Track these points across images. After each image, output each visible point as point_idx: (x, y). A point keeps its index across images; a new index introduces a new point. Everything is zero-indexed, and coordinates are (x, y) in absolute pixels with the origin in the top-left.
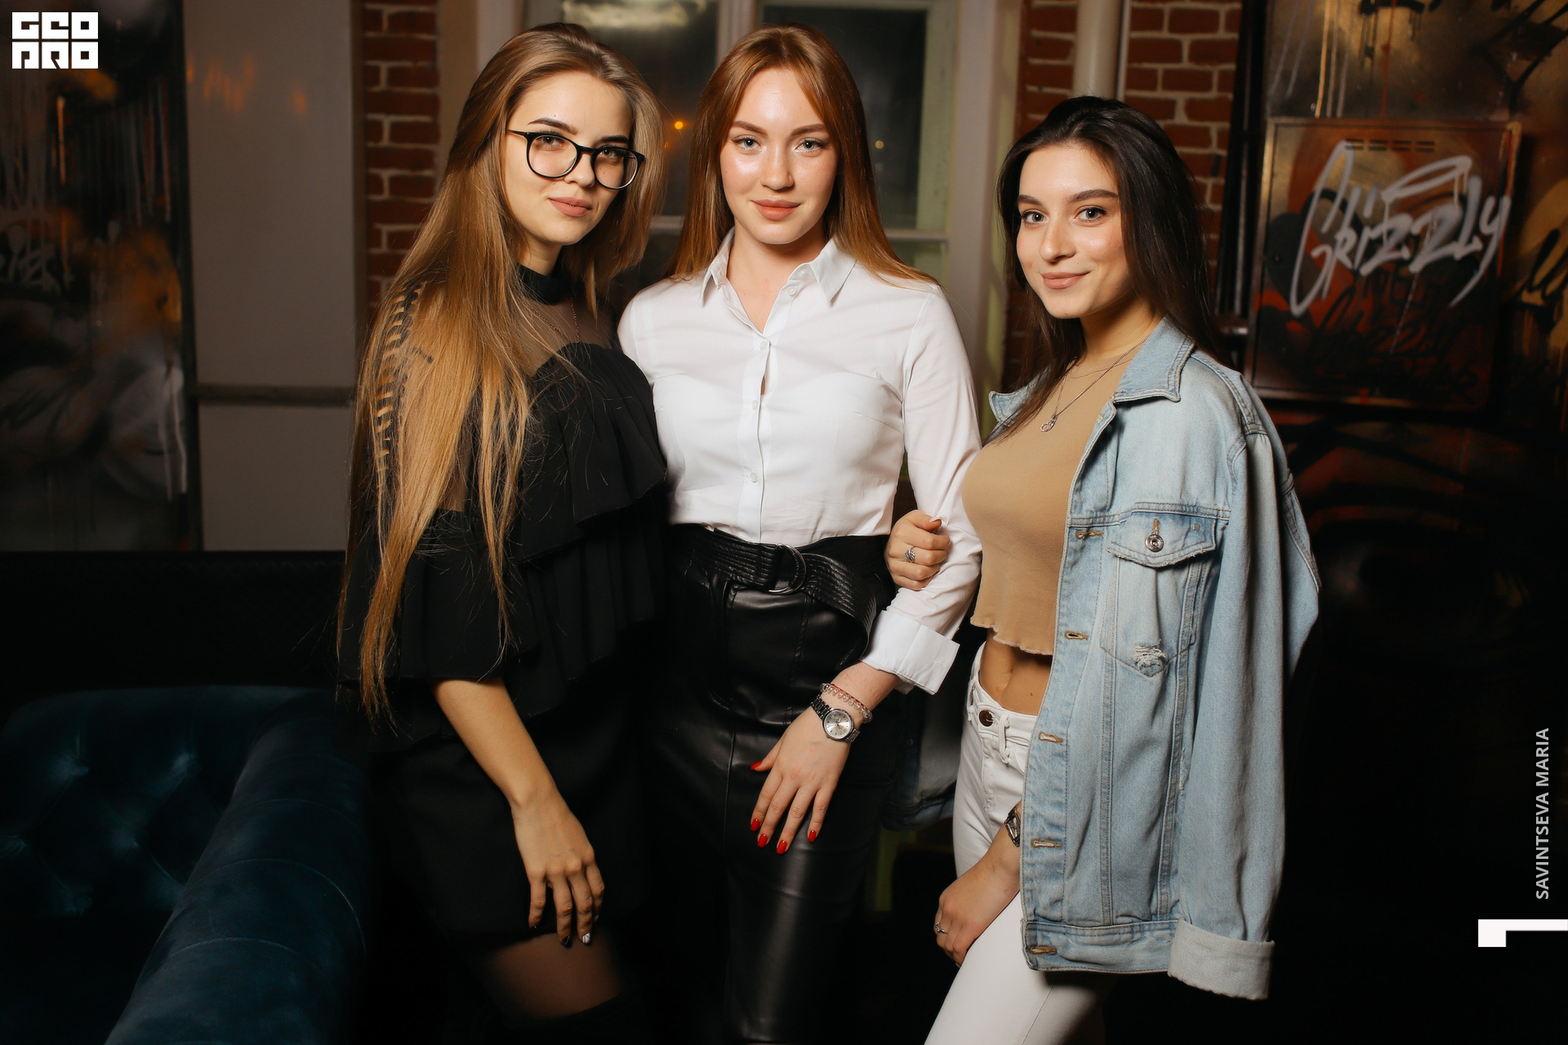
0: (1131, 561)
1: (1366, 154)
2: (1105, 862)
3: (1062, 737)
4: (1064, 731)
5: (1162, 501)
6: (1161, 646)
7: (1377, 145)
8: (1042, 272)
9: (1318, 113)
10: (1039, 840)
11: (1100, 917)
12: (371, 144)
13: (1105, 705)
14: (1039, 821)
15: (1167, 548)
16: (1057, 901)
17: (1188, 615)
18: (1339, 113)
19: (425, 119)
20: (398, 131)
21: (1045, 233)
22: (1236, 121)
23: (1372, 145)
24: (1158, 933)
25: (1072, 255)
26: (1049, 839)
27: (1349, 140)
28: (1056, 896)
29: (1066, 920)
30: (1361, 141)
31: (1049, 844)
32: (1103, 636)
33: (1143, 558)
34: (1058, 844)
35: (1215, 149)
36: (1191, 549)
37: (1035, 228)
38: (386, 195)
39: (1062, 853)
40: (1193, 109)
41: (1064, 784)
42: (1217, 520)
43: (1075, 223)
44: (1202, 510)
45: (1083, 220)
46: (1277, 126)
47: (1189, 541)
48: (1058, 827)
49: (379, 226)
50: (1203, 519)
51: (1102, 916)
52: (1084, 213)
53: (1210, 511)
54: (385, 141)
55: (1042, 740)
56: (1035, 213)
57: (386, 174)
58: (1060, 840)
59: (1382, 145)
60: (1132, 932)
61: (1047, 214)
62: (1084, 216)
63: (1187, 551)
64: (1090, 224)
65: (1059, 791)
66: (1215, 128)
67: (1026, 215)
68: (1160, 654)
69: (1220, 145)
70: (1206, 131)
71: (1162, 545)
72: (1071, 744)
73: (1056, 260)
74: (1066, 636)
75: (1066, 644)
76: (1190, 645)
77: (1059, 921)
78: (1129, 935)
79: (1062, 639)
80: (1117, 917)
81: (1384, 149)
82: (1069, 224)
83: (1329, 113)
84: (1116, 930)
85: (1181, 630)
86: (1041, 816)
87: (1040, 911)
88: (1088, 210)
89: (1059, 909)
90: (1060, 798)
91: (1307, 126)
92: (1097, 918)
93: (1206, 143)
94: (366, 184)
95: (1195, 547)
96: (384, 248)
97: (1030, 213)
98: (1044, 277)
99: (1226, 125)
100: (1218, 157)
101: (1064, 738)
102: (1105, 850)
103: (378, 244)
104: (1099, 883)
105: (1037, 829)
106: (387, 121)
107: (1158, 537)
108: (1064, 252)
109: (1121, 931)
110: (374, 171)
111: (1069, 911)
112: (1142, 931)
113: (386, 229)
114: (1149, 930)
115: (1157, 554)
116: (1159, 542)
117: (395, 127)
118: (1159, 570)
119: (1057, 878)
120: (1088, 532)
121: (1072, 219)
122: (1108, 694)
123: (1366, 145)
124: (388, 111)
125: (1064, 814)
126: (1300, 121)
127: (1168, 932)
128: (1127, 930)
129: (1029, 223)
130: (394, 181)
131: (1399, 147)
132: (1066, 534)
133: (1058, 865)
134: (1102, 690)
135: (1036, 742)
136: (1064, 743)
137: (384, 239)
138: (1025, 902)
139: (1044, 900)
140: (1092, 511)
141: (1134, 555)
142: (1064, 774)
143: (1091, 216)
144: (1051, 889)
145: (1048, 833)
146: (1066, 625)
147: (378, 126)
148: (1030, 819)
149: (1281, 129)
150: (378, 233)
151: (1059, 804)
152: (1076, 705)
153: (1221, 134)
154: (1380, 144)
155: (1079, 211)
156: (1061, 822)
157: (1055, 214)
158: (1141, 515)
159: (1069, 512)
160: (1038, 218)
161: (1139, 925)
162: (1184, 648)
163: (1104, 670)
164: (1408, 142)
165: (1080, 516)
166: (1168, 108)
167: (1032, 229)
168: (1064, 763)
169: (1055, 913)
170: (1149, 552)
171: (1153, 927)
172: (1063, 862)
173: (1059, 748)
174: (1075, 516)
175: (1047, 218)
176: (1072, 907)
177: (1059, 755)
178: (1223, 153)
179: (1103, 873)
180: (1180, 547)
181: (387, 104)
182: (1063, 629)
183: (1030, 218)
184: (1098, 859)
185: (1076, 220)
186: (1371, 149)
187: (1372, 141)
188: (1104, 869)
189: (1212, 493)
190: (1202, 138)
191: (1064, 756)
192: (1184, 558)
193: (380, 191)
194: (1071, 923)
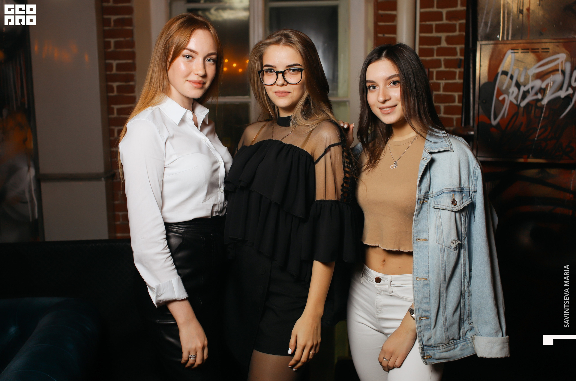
0: (446, 210)
1: (520, 55)
2: (445, 321)
3: (427, 278)
4: (428, 276)
5: (454, 187)
6: (459, 239)
7: (525, 51)
8: (379, 107)
9: (500, 39)
10: (421, 317)
11: (445, 342)
12: (108, 73)
13: (442, 264)
14: (420, 310)
15: (458, 204)
16: (429, 339)
17: (464, 227)
18: (510, 38)
19: (130, 61)
20: (119, 67)
21: (379, 93)
22: (467, 44)
23: (522, 51)
24: (462, 344)
25: (390, 99)
26: (425, 316)
27: (512, 49)
28: (429, 337)
29: (433, 345)
30: (518, 49)
31: (424, 318)
32: (437, 239)
33: (451, 208)
34: (428, 317)
35: (459, 57)
36: (465, 203)
37: (374, 91)
38: (115, 93)
39: (429, 321)
40: (449, 40)
41: (429, 295)
42: (470, 191)
43: (389, 88)
44: (465, 189)
45: (392, 86)
46: (481, 45)
47: (464, 200)
48: (427, 311)
49: (113, 106)
50: (465, 192)
51: (445, 341)
52: (392, 83)
53: (468, 189)
54: (114, 71)
55: (418, 280)
56: (373, 86)
57: (115, 85)
58: (429, 316)
59: (527, 51)
60: (454, 345)
61: (378, 85)
62: (392, 84)
63: (464, 204)
64: (395, 87)
65: (427, 298)
66: (459, 48)
67: (369, 87)
68: (459, 242)
69: (461, 55)
70: (455, 49)
71: (457, 203)
72: (431, 280)
73: (384, 102)
74: (417, 241)
75: (417, 243)
76: (465, 237)
77: (431, 346)
78: (454, 346)
79: (416, 242)
80: (450, 341)
81: (528, 52)
82: (387, 88)
83: (505, 38)
84: (450, 345)
85: (462, 233)
86: (421, 308)
87: (424, 343)
88: (393, 82)
89: (430, 342)
90: (427, 300)
91: (494, 44)
92: (444, 342)
93: (455, 54)
94: (106, 89)
95: (466, 202)
96: (115, 115)
97: (371, 86)
98: (381, 109)
99: (463, 46)
100: (461, 60)
101: (428, 278)
102: (444, 317)
103: (113, 113)
104: (443, 329)
105: (420, 314)
106: (114, 63)
107: (455, 200)
108: (387, 98)
109: (451, 345)
110: (110, 84)
111: (434, 341)
112: (457, 344)
113: (116, 107)
114: (459, 343)
115: (456, 206)
116: (456, 202)
117: (118, 65)
118: (456, 212)
119: (428, 330)
120: (423, 201)
121: (388, 86)
122: (443, 260)
123: (520, 51)
124: (115, 59)
125: (429, 306)
126: (491, 42)
127: (465, 342)
128: (453, 344)
129: (371, 90)
130: (118, 87)
131: (534, 51)
132: (416, 202)
133: (428, 325)
134: (440, 258)
135: (415, 282)
136: (428, 280)
137: (115, 111)
138: (419, 341)
139: (425, 339)
140: (424, 193)
141: (448, 208)
142: (429, 291)
143: (394, 84)
144: (427, 335)
145: (424, 314)
146: (416, 236)
147: (111, 65)
148: (417, 310)
149: (483, 46)
150: (113, 109)
151: (427, 303)
152: (430, 266)
153: (461, 50)
154: (526, 50)
155: (390, 83)
156: (429, 309)
157: (381, 85)
158: (448, 193)
159: (417, 194)
160: (374, 87)
161: (456, 342)
162: (463, 239)
163: (440, 251)
164: (538, 49)
165: (421, 195)
166: (438, 41)
167: (373, 92)
168: (428, 287)
169: (429, 344)
170: (453, 206)
171: (460, 342)
172: (430, 324)
173: (426, 282)
174: (419, 195)
175: (378, 87)
176: (435, 340)
177: (426, 285)
178: (462, 58)
179: (444, 325)
180: (462, 203)
181: (114, 55)
182: (415, 238)
183: (371, 88)
184: (442, 320)
185: (389, 86)
186: (522, 52)
187: (522, 49)
188: (445, 324)
189: (468, 182)
190: (453, 52)
191: (428, 285)
192: (463, 207)
193: (113, 92)
194: (435, 346)
